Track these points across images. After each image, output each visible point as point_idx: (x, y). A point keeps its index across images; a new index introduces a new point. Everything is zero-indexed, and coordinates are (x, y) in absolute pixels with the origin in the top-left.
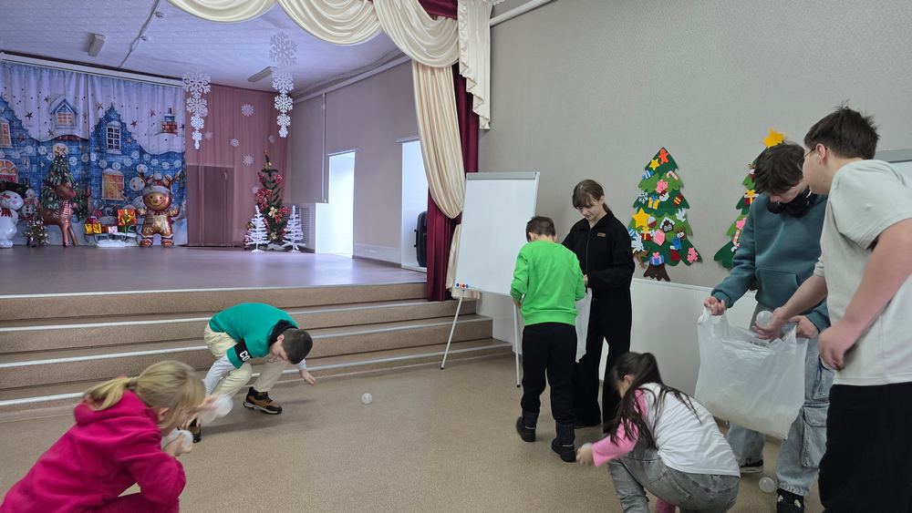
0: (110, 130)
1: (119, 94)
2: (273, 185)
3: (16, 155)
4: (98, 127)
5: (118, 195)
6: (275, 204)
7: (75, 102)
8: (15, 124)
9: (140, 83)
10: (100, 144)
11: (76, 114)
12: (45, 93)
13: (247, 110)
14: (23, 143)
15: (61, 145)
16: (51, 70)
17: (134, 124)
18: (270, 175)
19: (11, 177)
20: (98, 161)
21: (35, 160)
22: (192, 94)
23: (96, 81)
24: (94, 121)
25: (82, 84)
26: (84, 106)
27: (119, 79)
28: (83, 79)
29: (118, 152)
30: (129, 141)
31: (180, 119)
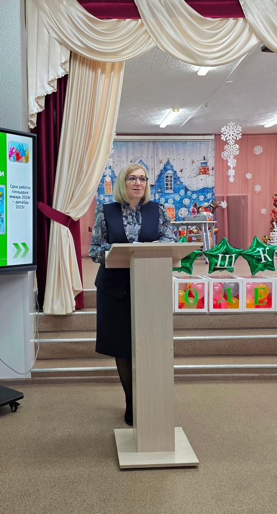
0: (167, 177)
4: (160, 176)
9: (187, 141)
10: (160, 187)
13: (258, 150)
16: (134, 142)
17: (181, 171)
20: (159, 199)
22: (228, 142)
23: (159, 144)
24: (158, 173)
25: (151, 149)
26: (152, 163)
27: (172, 141)
28: (151, 145)
29: (172, 192)
30: (179, 183)
31: (211, 164)
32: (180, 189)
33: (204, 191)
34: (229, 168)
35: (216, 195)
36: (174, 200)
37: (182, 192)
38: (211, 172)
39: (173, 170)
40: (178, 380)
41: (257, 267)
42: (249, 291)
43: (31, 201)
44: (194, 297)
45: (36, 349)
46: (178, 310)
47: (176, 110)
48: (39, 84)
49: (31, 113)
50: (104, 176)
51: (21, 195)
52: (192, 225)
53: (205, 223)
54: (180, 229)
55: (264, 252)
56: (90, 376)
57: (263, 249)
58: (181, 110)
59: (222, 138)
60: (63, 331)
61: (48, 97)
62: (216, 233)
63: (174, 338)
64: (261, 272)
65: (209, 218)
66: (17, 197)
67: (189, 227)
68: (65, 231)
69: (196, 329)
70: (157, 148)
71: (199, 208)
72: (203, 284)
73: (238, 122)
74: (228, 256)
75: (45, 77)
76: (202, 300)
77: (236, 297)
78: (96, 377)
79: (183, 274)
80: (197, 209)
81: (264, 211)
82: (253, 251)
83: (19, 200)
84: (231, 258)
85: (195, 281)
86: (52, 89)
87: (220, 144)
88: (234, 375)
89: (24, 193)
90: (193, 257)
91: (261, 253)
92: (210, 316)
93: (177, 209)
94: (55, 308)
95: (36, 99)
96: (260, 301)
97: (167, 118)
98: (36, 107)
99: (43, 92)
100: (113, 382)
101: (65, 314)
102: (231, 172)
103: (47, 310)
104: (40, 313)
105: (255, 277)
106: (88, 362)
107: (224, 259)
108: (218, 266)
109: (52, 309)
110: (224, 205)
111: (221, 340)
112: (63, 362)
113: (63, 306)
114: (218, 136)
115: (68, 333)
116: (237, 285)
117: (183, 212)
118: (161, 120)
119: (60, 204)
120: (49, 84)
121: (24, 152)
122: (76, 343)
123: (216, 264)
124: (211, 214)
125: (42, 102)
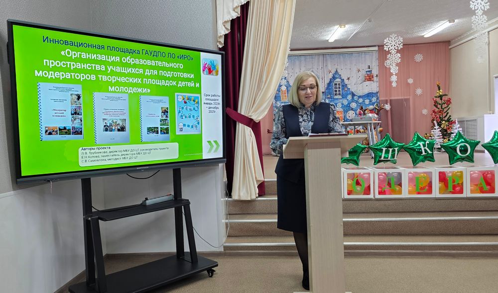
0: (336, 84)
1: (340, 62)
4: (329, 84)
6: (446, 119)
7: (317, 71)
10: (330, 94)
13: (419, 58)
16: (306, 56)
17: (348, 79)
18: (441, 99)
22: (391, 51)
23: (328, 57)
24: (327, 81)
25: (321, 61)
26: (322, 73)
27: (340, 54)
28: (321, 57)
29: (340, 97)
30: (346, 89)
31: (375, 72)
32: (348, 94)
33: (369, 95)
34: (391, 74)
35: (381, 99)
36: (342, 104)
37: (350, 97)
38: (375, 78)
39: (341, 78)
40: (347, 255)
41: (418, 158)
42: (411, 180)
43: (220, 107)
44: (361, 185)
45: (227, 227)
46: (347, 196)
47: (343, 26)
48: (225, 10)
49: (219, 35)
50: (280, 86)
51: (212, 102)
52: (359, 125)
53: (370, 123)
54: (348, 129)
55: (424, 146)
56: (272, 250)
57: (424, 143)
58: (347, 26)
59: (385, 49)
60: (248, 214)
61: (233, 21)
62: (381, 132)
63: (343, 219)
64: (422, 163)
65: (374, 119)
66: (209, 104)
67: (356, 127)
68: (248, 131)
69: (364, 213)
70: (326, 60)
71: (365, 111)
72: (369, 174)
73: (399, 34)
74: (391, 150)
75: (231, 4)
76: (369, 187)
77: (399, 185)
78: (277, 251)
79: (351, 165)
80: (363, 111)
81: (425, 112)
82: (414, 145)
83: (211, 106)
84: (394, 151)
85: (362, 171)
86: (237, 14)
87: (383, 53)
88: (399, 251)
89: (215, 100)
90: (359, 151)
91: (422, 147)
92: (376, 202)
93: (346, 112)
94: (242, 194)
95: (223, 23)
96: (422, 189)
97: (335, 34)
98: (223, 30)
99: (230, 17)
100: (291, 255)
101: (250, 199)
102: (394, 78)
103: (235, 196)
104: (229, 199)
105: (416, 167)
106: (270, 239)
107: (387, 152)
108: (382, 159)
109: (239, 196)
110: (387, 107)
111: (386, 221)
112: (250, 239)
113: (248, 193)
114: (381, 47)
115: (252, 216)
116: (400, 174)
117: (351, 114)
118: (330, 36)
119: (244, 109)
120: (234, 10)
121: (215, 68)
122: (260, 223)
123: (380, 157)
124: (376, 116)
125: (229, 26)
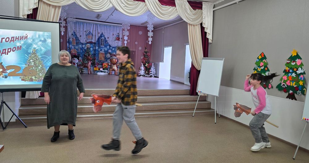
0: (102, 40)
1: (104, 30)
2: (147, 56)
3: (77, 47)
4: (98, 39)
5: (103, 59)
6: (148, 62)
7: (93, 32)
8: (77, 39)
9: (110, 26)
10: (99, 44)
11: (93, 35)
12: (85, 30)
13: (140, 33)
14: (79, 44)
15: (89, 45)
16: (87, 23)
17: (108, 38)
18: (146, 53)
19: (75, 54)
20: (98, 49)
21: (82, 49)
22: (125, 30)
23: (98, 26)
26: (95, 33)
28: (95, 25)
29: (104, 46)
30: (107, 43)
31: (121, 36)
37: (108, 47)
38: (121, 40)
39: (104, 37)
81: (142, 58)
93: (106, 54)
102: (125, 42)
